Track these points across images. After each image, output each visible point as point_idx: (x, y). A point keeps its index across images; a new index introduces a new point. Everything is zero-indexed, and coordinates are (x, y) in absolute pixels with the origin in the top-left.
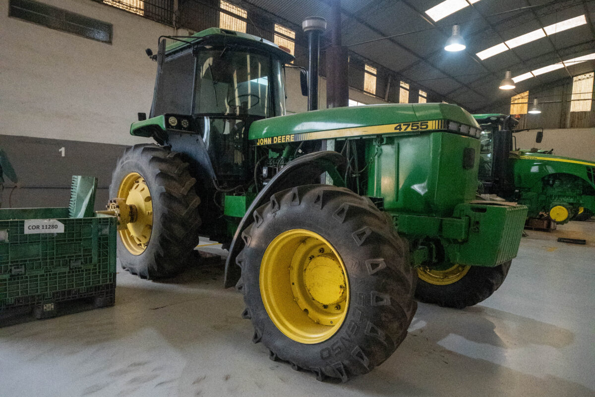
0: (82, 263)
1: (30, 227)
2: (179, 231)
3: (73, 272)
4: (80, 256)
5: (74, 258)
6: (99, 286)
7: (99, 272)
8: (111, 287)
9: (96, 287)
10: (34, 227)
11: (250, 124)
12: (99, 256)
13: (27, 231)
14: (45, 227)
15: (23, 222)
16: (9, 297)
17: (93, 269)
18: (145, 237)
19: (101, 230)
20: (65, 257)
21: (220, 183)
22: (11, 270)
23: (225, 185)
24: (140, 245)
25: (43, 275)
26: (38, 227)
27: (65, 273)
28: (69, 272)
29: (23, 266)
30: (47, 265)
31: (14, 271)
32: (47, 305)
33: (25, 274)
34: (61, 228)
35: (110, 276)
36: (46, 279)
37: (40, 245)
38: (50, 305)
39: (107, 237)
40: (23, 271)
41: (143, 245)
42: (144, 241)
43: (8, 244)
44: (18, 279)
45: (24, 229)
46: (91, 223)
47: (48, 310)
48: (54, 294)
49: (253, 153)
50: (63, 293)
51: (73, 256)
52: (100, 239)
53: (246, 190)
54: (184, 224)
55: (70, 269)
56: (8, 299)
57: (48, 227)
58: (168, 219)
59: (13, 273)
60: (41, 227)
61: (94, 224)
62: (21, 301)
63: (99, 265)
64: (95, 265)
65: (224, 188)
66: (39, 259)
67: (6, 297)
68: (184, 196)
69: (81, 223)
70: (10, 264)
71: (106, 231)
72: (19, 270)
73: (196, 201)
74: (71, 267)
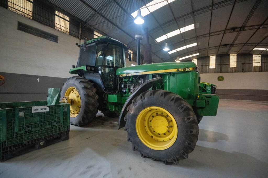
0: (56, 123)
1: (35, 110)
2: (91, 108)
3: (53, 127)
4: (56, 120)
5: (53, 122)
6: (63, 132)
7: (63, 126)
8: (68, 131)
9: (62, 132)
10: (36, 110)
11: (116, 70)
12: (63, 120)
13: (33, 112)
14: (41, 109)
15: (31, 108)
16: (24, 141)
17: (61, 125)
18: (77, 111)
19: (64, 109)
20: (49, 121)
21: (106, 90)
22: (25, 129)
23: (108, 91)
24: (74, 113)
25: (40, 130)
26: (38, 110)
27: (49, 128)
28: (51, 128)
29: (31, 127)
30: (41, 125)
31: (27, 130)
32: (42, 143)
33: (32, 130)
34: (48, 110)
35: (68, 127)
36: (41, 131)
37: (39, 117)
38: (43, 142)
39: (66, 112)
40: (31, 129)
41: (75, 114)
42: (76, 112)
43: (24, 118)
44: (28, 133)
45: (31, 110)
46: (60, 107)
47: (42, 144)
48: (44, 137)
49: (118, 79)
50: (49, 137)
51: (53, 121)
52: (64, 113)
53: (115, 92)
54: (93, 105)
55: (51, 126)
56: (24, 142)
57: (42, 109)
58: (87, 104)
59: (26, 130)
60: (39, 110)
61: (61, 107)
62: (29, 142)
63: (63, 124)
64: (62, 124)
65: (107, 92)
66: (38, 123)
67: (23, 141)
68: (93, 95)
69: (56, 107)
70: (25, 126)
71: (66, 109)
72: (29, 129)
73: (97, 97)
74: (52, 125)
